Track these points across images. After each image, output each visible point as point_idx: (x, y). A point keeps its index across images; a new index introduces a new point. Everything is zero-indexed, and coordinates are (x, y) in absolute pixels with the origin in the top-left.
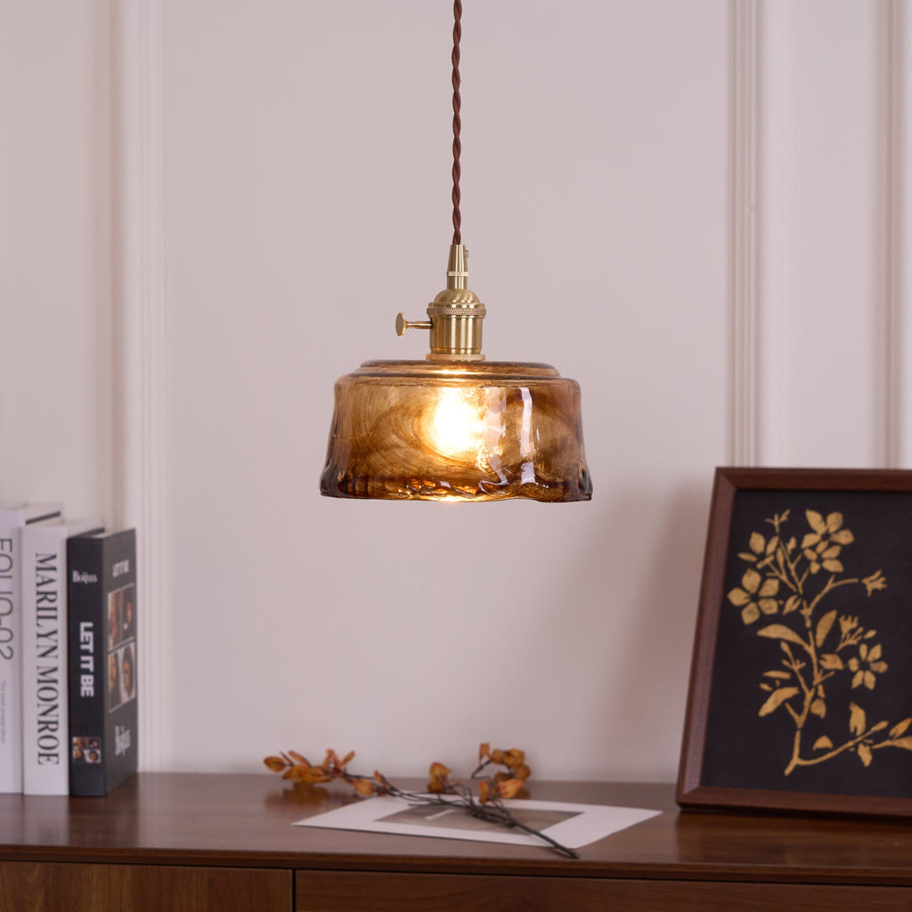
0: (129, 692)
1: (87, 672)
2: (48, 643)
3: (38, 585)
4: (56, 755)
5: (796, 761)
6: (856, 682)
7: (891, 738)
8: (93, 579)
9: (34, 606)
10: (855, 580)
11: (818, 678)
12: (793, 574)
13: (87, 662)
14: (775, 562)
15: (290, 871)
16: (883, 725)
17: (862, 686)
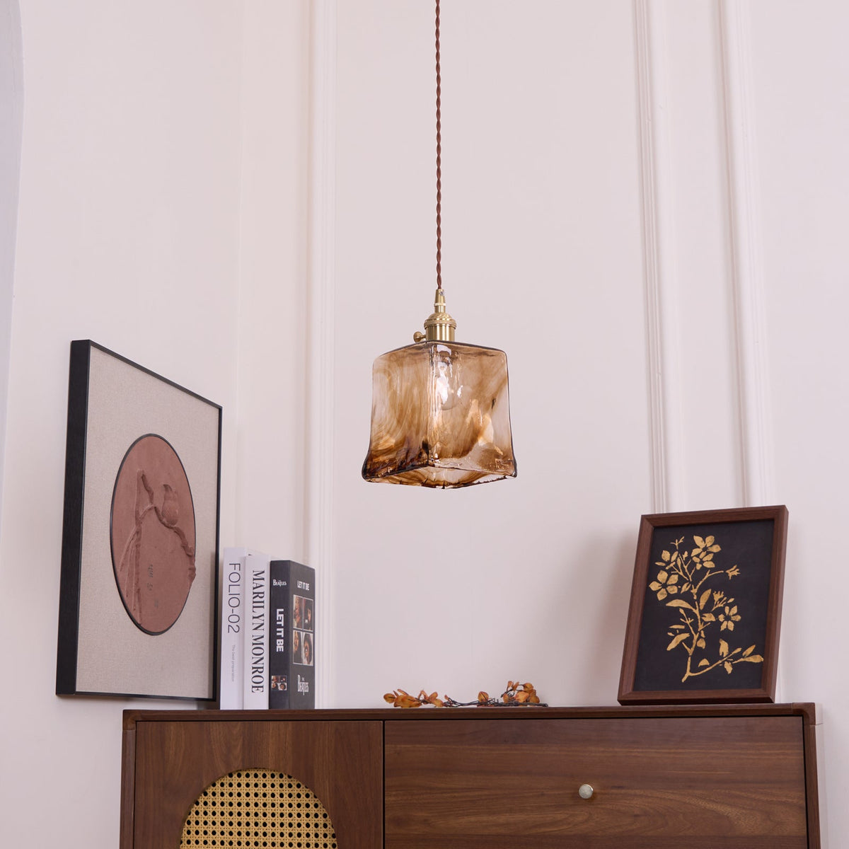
0: (309, 661)
1: (280, 637)
2: (259, 621)
3: (254, 588)
4: (262, 687)
5: (688, 674)
6: (723, 627)
7: (743, 657)
8: (285, 583)
9: (251, 600)
10: (722, 571)
11: (701, 627)
12: (686, 571)
13: (280, 632)
14: (676, 566)
15: (382, 722)
16: (739, 650)
17: (727, 629)
